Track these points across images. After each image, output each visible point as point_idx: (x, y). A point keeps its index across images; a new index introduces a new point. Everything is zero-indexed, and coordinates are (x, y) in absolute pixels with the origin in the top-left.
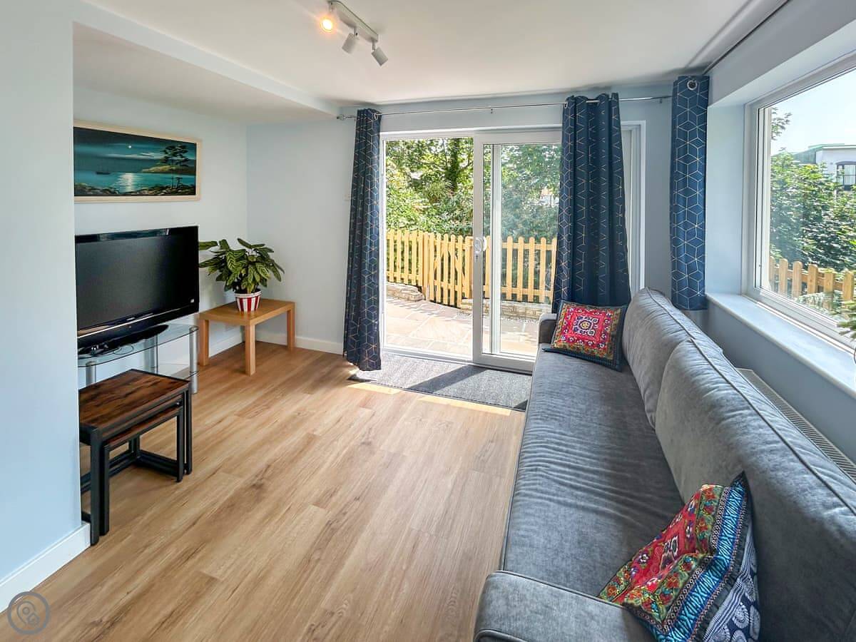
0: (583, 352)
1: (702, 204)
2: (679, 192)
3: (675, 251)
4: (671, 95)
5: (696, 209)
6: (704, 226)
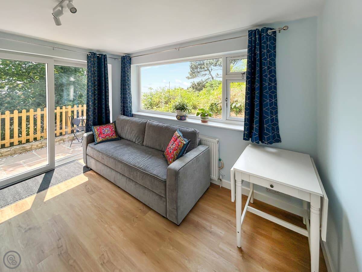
0: (109, 139)
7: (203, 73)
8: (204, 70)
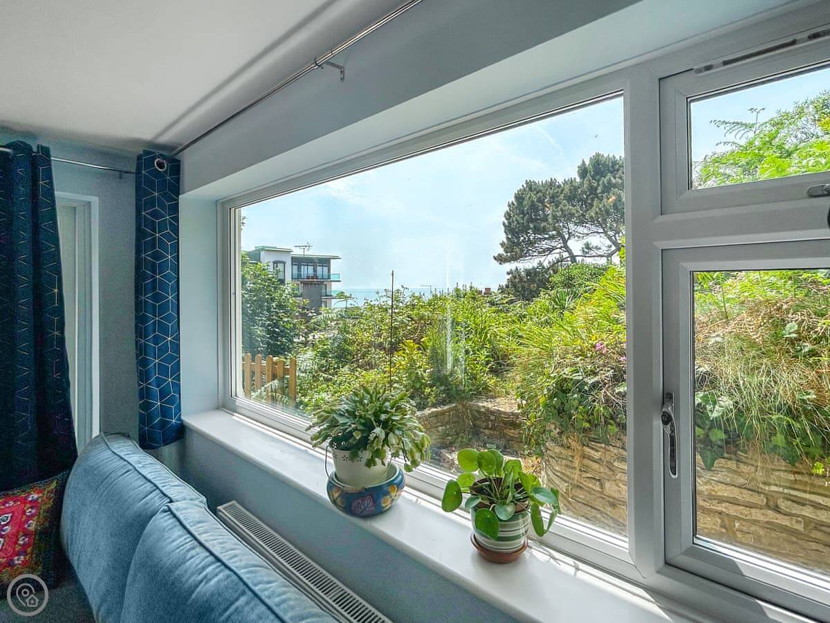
1: (176, 311)
2: (147, 297)
3: (144, 376)
4: (134, 171)
5: (169, 318)
6: (178, 338)
7: (545, 244)
8: (547, 236)
